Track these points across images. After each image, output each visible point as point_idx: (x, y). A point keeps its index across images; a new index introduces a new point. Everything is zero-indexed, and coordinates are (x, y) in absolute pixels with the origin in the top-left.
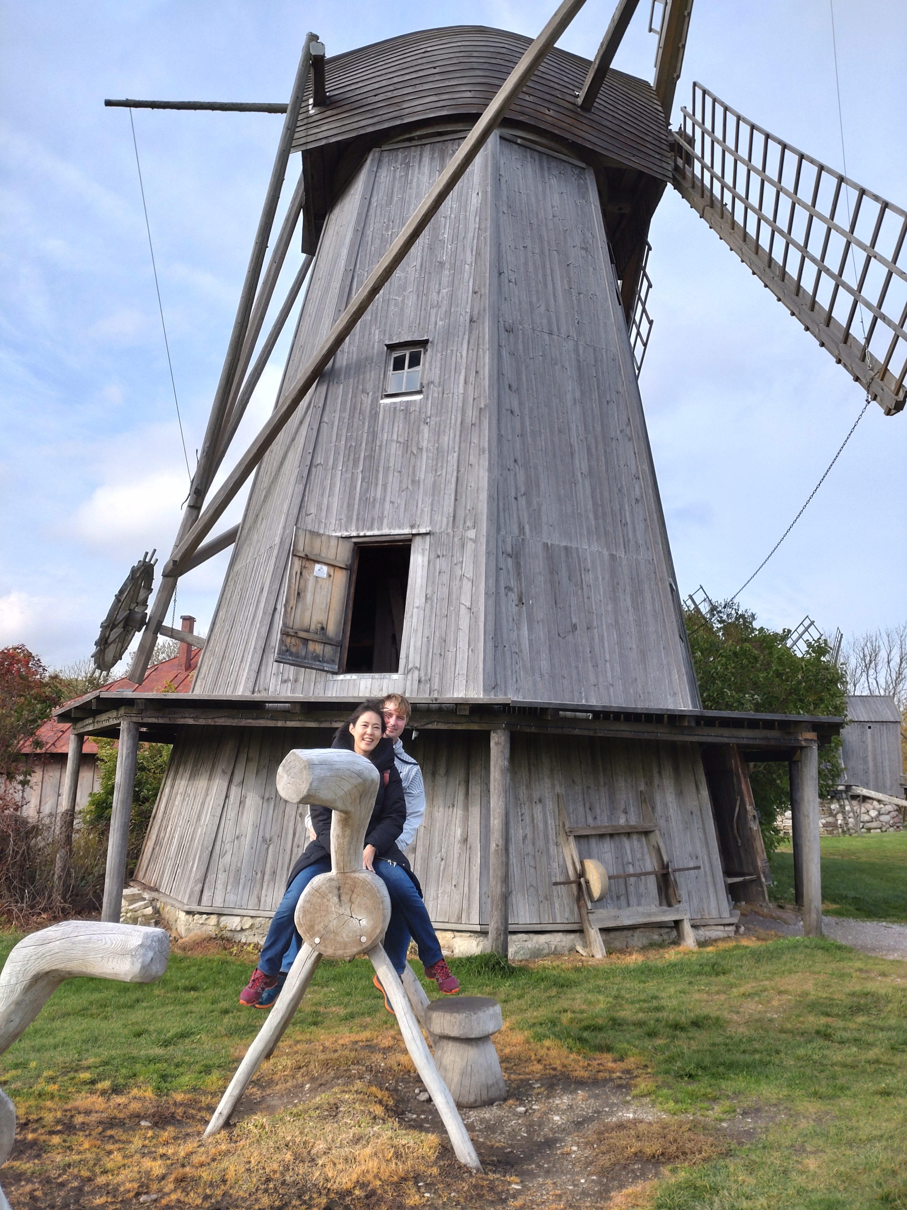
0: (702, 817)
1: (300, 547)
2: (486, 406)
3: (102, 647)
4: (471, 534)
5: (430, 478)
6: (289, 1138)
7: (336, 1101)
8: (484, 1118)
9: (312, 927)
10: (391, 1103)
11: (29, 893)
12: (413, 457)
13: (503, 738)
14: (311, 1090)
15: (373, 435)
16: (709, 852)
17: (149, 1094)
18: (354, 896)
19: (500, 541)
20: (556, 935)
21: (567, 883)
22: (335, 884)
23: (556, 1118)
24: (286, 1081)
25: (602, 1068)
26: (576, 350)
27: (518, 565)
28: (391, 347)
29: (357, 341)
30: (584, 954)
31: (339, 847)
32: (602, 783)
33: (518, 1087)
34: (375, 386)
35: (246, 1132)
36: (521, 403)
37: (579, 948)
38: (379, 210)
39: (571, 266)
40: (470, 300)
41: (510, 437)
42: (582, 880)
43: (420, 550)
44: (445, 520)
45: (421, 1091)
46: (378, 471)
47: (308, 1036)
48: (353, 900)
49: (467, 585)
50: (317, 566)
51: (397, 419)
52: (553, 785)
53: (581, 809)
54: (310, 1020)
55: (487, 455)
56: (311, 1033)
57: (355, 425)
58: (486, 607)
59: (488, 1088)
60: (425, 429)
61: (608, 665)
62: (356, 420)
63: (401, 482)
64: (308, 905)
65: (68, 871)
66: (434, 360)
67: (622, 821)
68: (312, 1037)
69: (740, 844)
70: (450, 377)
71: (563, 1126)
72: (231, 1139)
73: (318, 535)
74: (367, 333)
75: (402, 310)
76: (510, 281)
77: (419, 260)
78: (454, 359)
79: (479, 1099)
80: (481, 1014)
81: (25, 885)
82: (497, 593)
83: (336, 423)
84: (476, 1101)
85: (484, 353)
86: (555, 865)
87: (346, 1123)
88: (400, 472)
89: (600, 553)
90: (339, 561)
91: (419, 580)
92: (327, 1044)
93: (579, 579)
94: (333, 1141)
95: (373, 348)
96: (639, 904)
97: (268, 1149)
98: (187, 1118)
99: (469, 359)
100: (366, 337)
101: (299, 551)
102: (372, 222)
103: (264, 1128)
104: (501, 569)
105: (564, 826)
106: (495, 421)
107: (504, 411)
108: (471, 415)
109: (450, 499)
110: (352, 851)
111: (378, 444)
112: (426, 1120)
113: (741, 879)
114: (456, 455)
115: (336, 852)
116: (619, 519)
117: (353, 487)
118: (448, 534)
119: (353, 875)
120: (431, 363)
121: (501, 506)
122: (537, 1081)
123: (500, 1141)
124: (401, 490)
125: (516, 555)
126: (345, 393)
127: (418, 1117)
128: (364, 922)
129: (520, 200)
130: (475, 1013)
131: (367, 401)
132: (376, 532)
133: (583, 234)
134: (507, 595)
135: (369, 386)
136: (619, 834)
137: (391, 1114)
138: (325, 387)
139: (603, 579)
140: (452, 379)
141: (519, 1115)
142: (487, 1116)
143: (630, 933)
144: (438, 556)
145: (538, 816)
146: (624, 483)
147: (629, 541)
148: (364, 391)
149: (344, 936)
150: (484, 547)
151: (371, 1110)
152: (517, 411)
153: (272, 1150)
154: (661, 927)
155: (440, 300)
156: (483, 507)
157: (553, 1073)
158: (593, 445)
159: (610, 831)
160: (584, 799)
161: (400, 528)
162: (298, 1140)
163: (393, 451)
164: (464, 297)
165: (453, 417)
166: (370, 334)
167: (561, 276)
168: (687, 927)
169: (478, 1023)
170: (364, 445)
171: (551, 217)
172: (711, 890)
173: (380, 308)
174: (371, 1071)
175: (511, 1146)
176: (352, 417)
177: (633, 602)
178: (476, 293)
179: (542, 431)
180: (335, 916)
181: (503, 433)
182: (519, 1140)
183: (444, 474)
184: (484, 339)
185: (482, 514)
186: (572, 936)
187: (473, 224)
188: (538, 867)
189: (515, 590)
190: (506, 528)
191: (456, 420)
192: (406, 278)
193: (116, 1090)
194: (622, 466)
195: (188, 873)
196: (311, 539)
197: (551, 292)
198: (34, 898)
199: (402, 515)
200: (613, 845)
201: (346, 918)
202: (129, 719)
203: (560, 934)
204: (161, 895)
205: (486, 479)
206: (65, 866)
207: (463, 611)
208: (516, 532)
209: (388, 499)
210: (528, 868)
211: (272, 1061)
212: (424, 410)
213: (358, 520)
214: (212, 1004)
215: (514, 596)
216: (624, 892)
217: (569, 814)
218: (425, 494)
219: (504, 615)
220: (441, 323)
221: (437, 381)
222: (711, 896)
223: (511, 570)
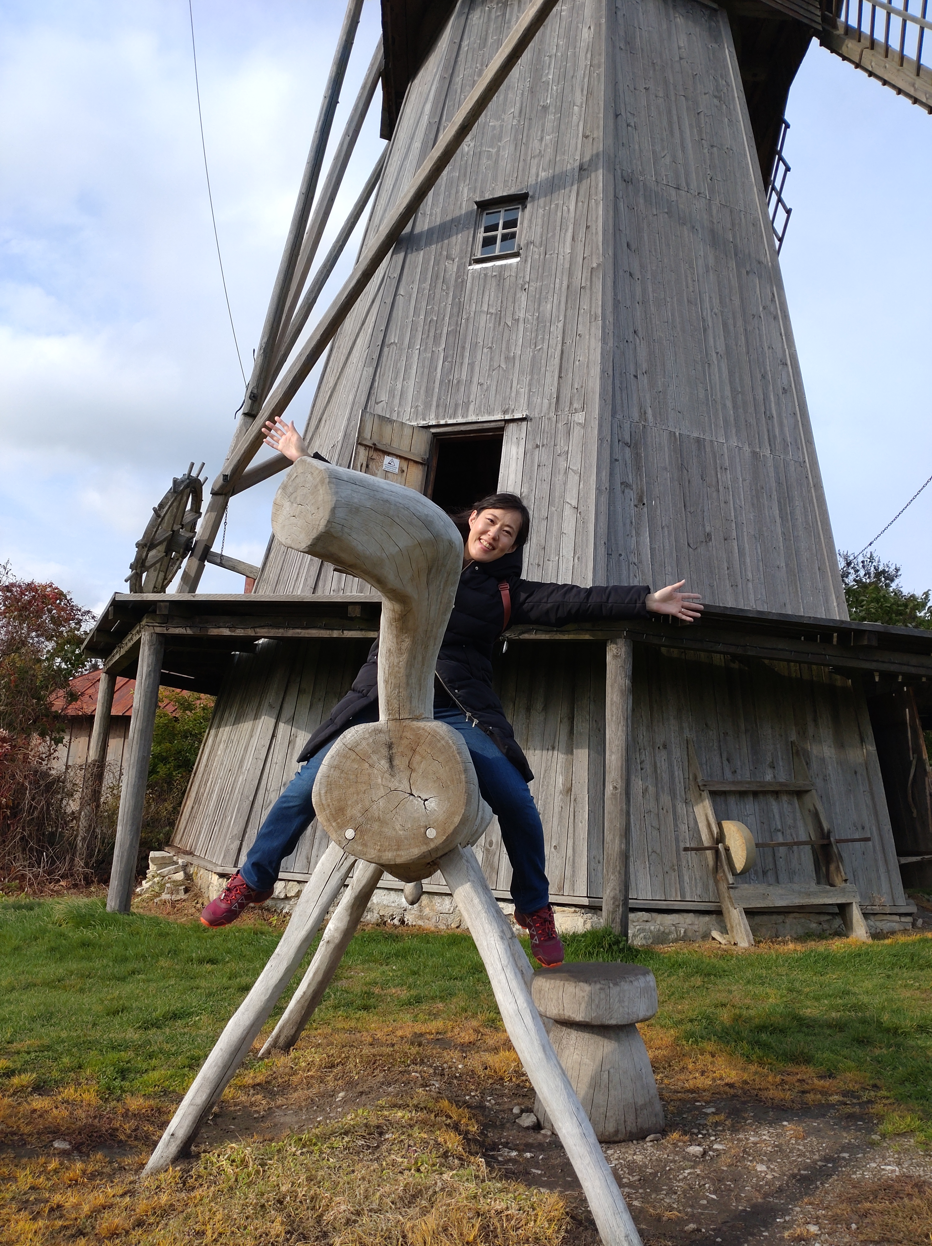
0: (868, 777)
1: (367, 434)
2: (599, 265)
3: (139, 571)
4: (580, 417)
5: (529, 354)
6: (284, 1189)
7: (381, 1121)
8: (634, 1162)
9: (341, 810)
10: (474, 1128)
11: (47, 856)
12: (507, 330)
13: (623, 650)
14: (345, 1101)
15: (459, 307)
16: (878, 821)
17: (90, 1097)
18: (417, 758)
19: (615, 426)
20: (686, 915)
21: (700, 849)
22: (383, 738)
23: (761, 1168)
24: (309, 1086)
25: (806, 1087)
26: (709, 210)
27: (637, 457)
28: (484, 206)
29: (441, 200)
30: (723, 942)
31: (392, 672)
32: (743, 728)
33: (680, 1113)
34: (461, 251)
35: (214, 1172)
36: (642, 266)
37: (715, 934)
38: (470, 55)
39: (702, 114)
40: (579, 146)
41: (628, 304)
42: (720, 846)
43: (515, 439)
44: (546, 401)
45: (522, 1111)
46: (463, 348)
47: (353, 1024)
48: (415, 765)
49: (573, 479)
50: (387, 459)
51: (488, 286)
52: (681, 729)
53: (717, 759)
54: (359, 1002)
55: (600, 323)
56: (358, 1019)
57: (437, 296)
58: (596, 506)
59: (637, 1110)
60: (523, 296)
61: (750, 585)
62: (438, 291)
63: (491, 359)
64: (336, 774)
65: (94, 831)
66: (534, 215)
67: (769, 777)
68: (359, 1025)
69: (915, 815)
70: (554, 235)
71: (778, 1184)
72: (184, 1183)
73: (390, 421)
74: (453, 191)
75: (496, 162)
76: (628, 125)
77: (518, 105)
78: (559, 214)
79: (622, 1128)
80: (625, 986)
81: (43, 847)
82: (611, 490)
83: (414, 296)
84: (617, 1132)
85: (597, 204)
86: (684, 828)
87: (394, 1163)
88: (491, 348)
89: (740, 448)
90: (414, 454)
91: (512, 477)
92: (379, 1035)
93: (714, 479)
94: (366, 1197)
95: (461, 208)
96: (791, 880)
97: (245, 1206)
98: (136, 1138)
99: (578, 212)
100: (453, 196)
101: (366, 439)
102: (462, 69)
103: (247, 1166)
104: (616, 460)
105: (695, 778)
106: (610, 283)
107: (621, 273)
108: (580, 277)
109: (553, 377)
110: (414, 680)
111: (464, 317)
112: (533, 1162)
113: (919, 858)
114: (560, 325)
115: (386, 682)
116: (763, 410)
117: (432, 368)
118: (549, 419)
119: (416, 724)
120: (530, 221)
121: (617, 382)
122: (707, 1103)
123: (670, 1208)
124: (491, 369)
125: (636, 444)
126: (426, 261)
127: (520, 1155)
128: (432, 804)
129: (641, 37)
130: (616, 984)
131: (452, 268)
132: (460, 420)
133: (716, 80)
134: (623, 492)
135: (455, 252)
136: (765, 793)
137: (474, 1148)
138: (402, 255)
139: (744, 480)
140: (557, 237)
141: (695, 1161)
142: (638, 1158)
143: (780, 918)
144: (537, 446)
145: (663, 765)
146: (768, 368)
147: (775, 437)
148: (448, 257)
149: (398, 827)
150: (596, 432)
151: (440, 1140)
152: (637, 275)
153: (250, 1211)
154: (819, 913)
155: (542, 149)
156: (594, 384)
157: (732, 1091)
158: (731, 321)
159: (754, 788)
160: (720, 748)
161: (489, 414)
162: (301, 1192)
163: (482, 324)
164: (573, 142)
165: (558, 281)
166: (457, 192)
167: (691, 125)
168: (856, 914)
169: (621, 1001)
170: (447, 318)
171: (677, 59)
172: (882, 869)
173: (470, 162)
174: (442, 1075)
175: (693, 1218)
176: (433, 287)
177: (780, 510)
178: (587, 137)
179: (668, 299)
180: (382, 792)
181: (619, 298)
182: (704, 1207)
183: (545, 347)
184: (597, 188)
185: (594, 392)
186: (707, 918)
187: (584, 61)
188: (662, 828)
189: (634, 487)
190: (623, 411)
191: (561, 284)
192: (501, 126)
193: (40, 1088)
194: (766, 348)
195: (225, 830)
196: (380, 426)
197: (678, 141)
198: (53, 863)
199: (492, 399)
200: (757, 807)
201: (402, 796)
202: (151, 630)
203: (691, 915)
204: (195, 858)
205: (599, 351)
206: (90, 826)
207: (568, 512)
208: (636, 415)
209: (475, 380)
210: (649, 829)
211: (292, 1054)
212: (521, 275)
213: (438, 406)
214: (230, 979)
215: (632, 494)
216: (771, 866)
217: (701, 764)
218: (521, 372)
219: (620, 517)
220: (543, 174)
221: (537, 243)
222: (883, 878)
223: (629, 462)
